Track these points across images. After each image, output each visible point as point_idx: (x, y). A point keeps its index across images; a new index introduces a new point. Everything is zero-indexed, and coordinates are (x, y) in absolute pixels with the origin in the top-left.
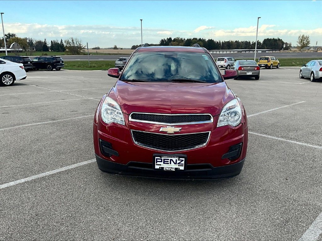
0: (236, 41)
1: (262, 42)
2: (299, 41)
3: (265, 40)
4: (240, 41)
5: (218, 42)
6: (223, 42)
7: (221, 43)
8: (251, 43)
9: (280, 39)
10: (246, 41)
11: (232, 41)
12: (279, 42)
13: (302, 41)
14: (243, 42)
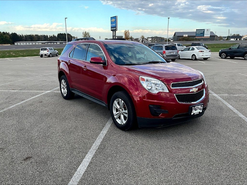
0: (36, 35)
1: (56, 36)
2: (83, 36)
3: (58, 34)
4: (39, 35)
5: (21, 35)
6: (25, 36)
7: (24, 36)
8: (49, 37)
9: (69, 34)
10: (44, 35)
11: (33, 35)
12: (69, 36)
13: (85, 36)
14: (42, 35)
